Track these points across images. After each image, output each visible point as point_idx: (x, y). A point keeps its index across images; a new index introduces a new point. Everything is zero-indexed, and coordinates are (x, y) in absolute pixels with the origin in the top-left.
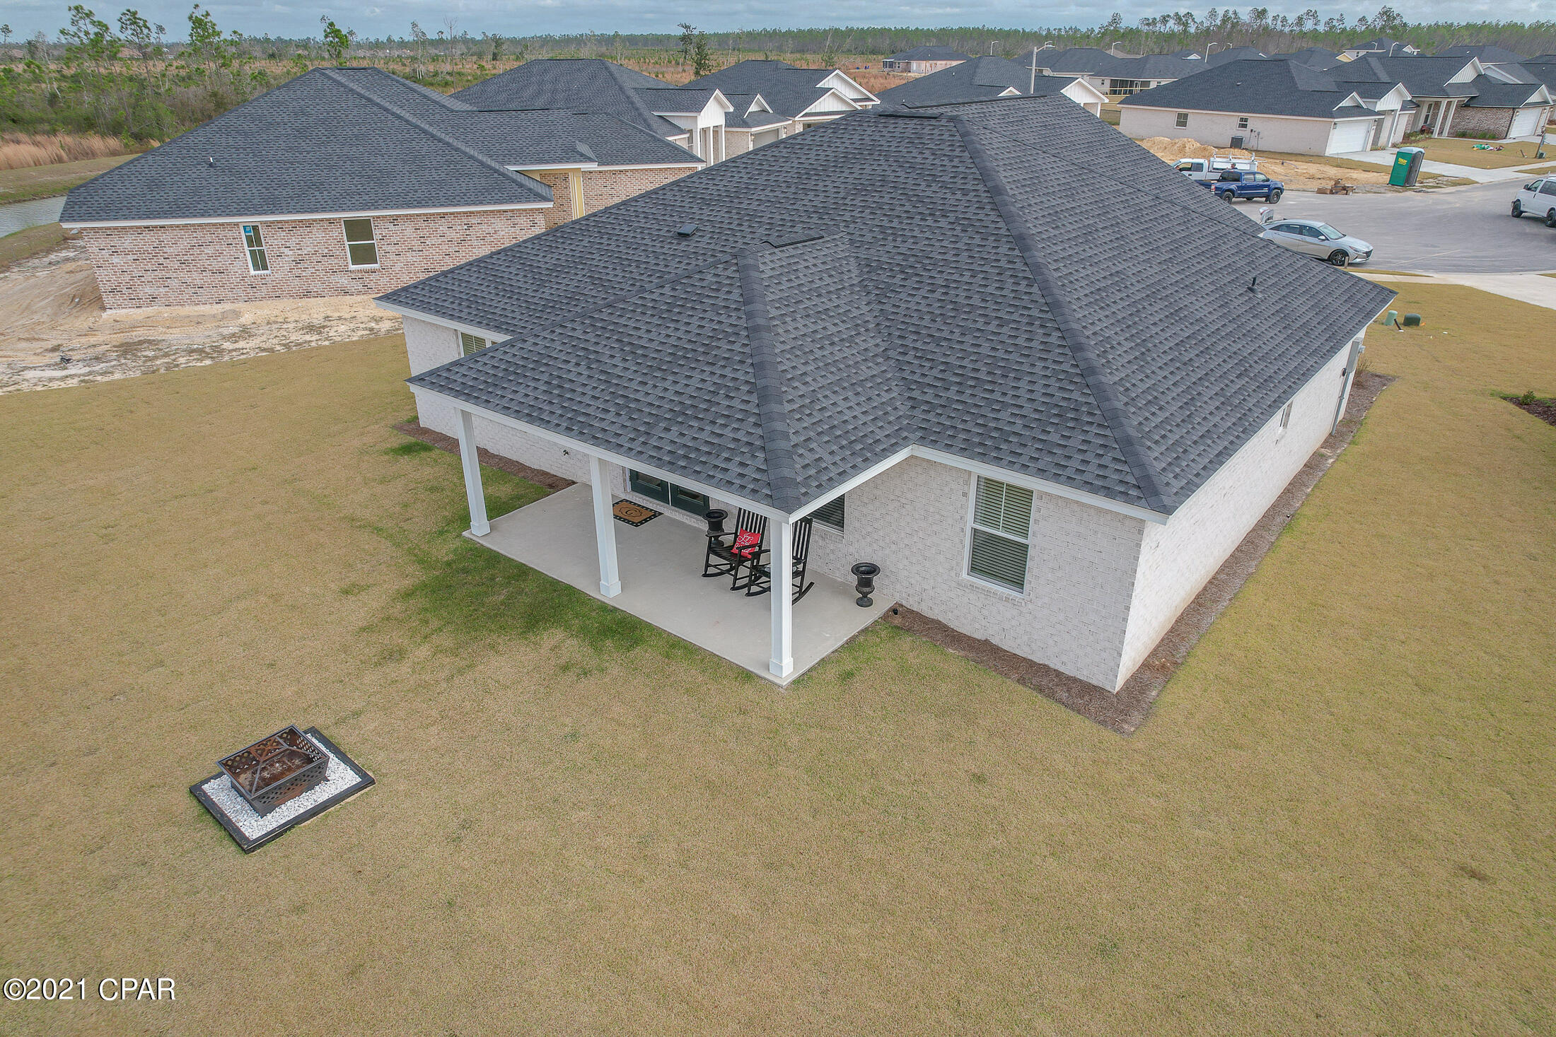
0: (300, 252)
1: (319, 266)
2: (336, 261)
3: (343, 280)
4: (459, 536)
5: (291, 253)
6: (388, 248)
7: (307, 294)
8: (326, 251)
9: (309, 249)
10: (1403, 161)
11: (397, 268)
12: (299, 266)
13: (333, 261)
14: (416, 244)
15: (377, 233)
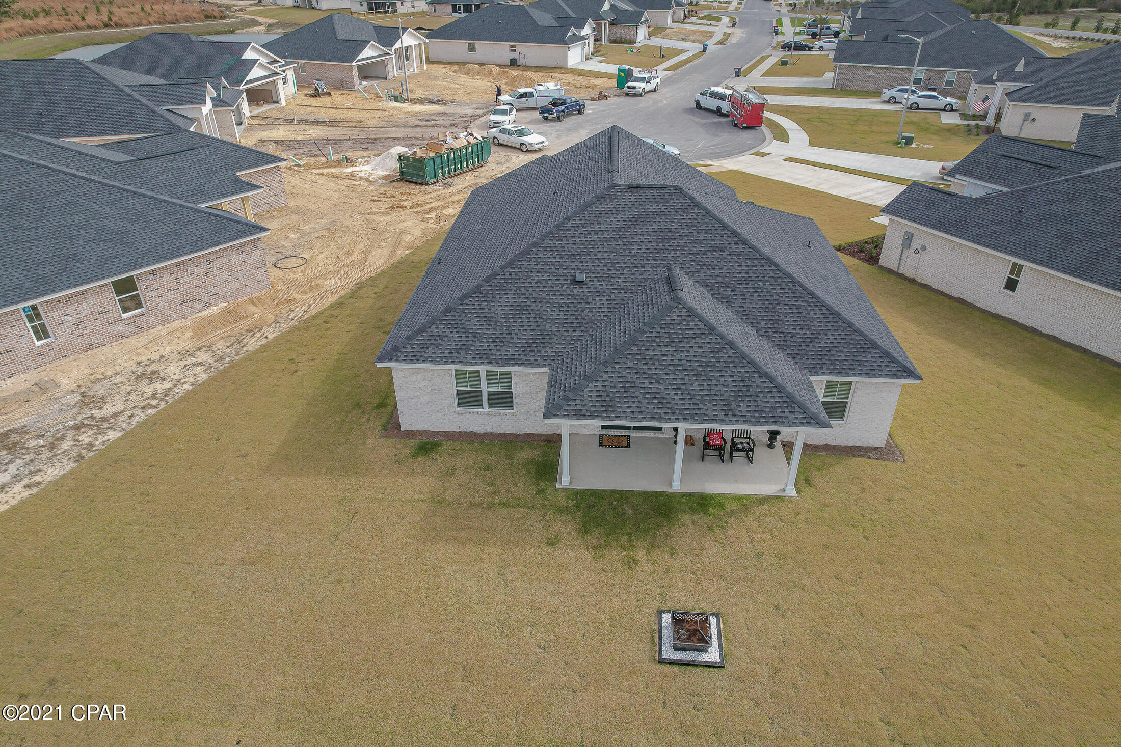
0: (78, 316)
1: (97, 323)
2: (111, 315)
3: (119, 328)
4: (556, 490)
5: (71, 318)
6: (151, 294)
7: (90, 347)
8: (101, 309)
9: (86, 311)
10: (622, 74)
11: (161, 307)
12: (80, 327)
13: (108, 315)
14: (173, 285)
15: (141, 285)
